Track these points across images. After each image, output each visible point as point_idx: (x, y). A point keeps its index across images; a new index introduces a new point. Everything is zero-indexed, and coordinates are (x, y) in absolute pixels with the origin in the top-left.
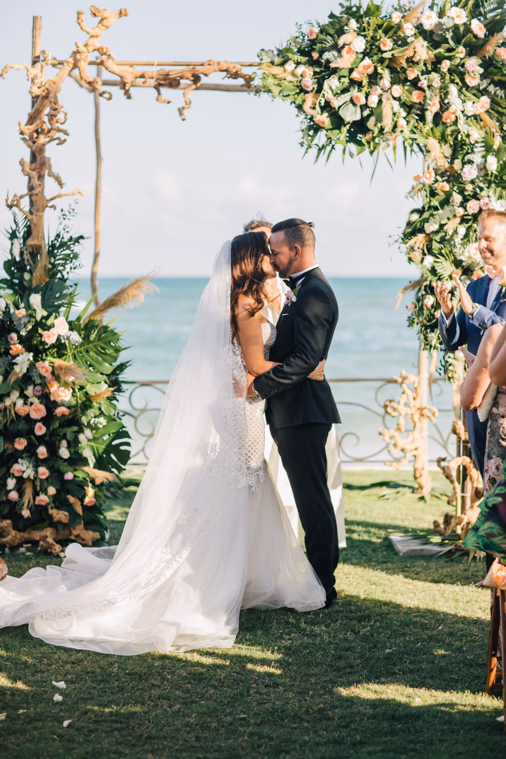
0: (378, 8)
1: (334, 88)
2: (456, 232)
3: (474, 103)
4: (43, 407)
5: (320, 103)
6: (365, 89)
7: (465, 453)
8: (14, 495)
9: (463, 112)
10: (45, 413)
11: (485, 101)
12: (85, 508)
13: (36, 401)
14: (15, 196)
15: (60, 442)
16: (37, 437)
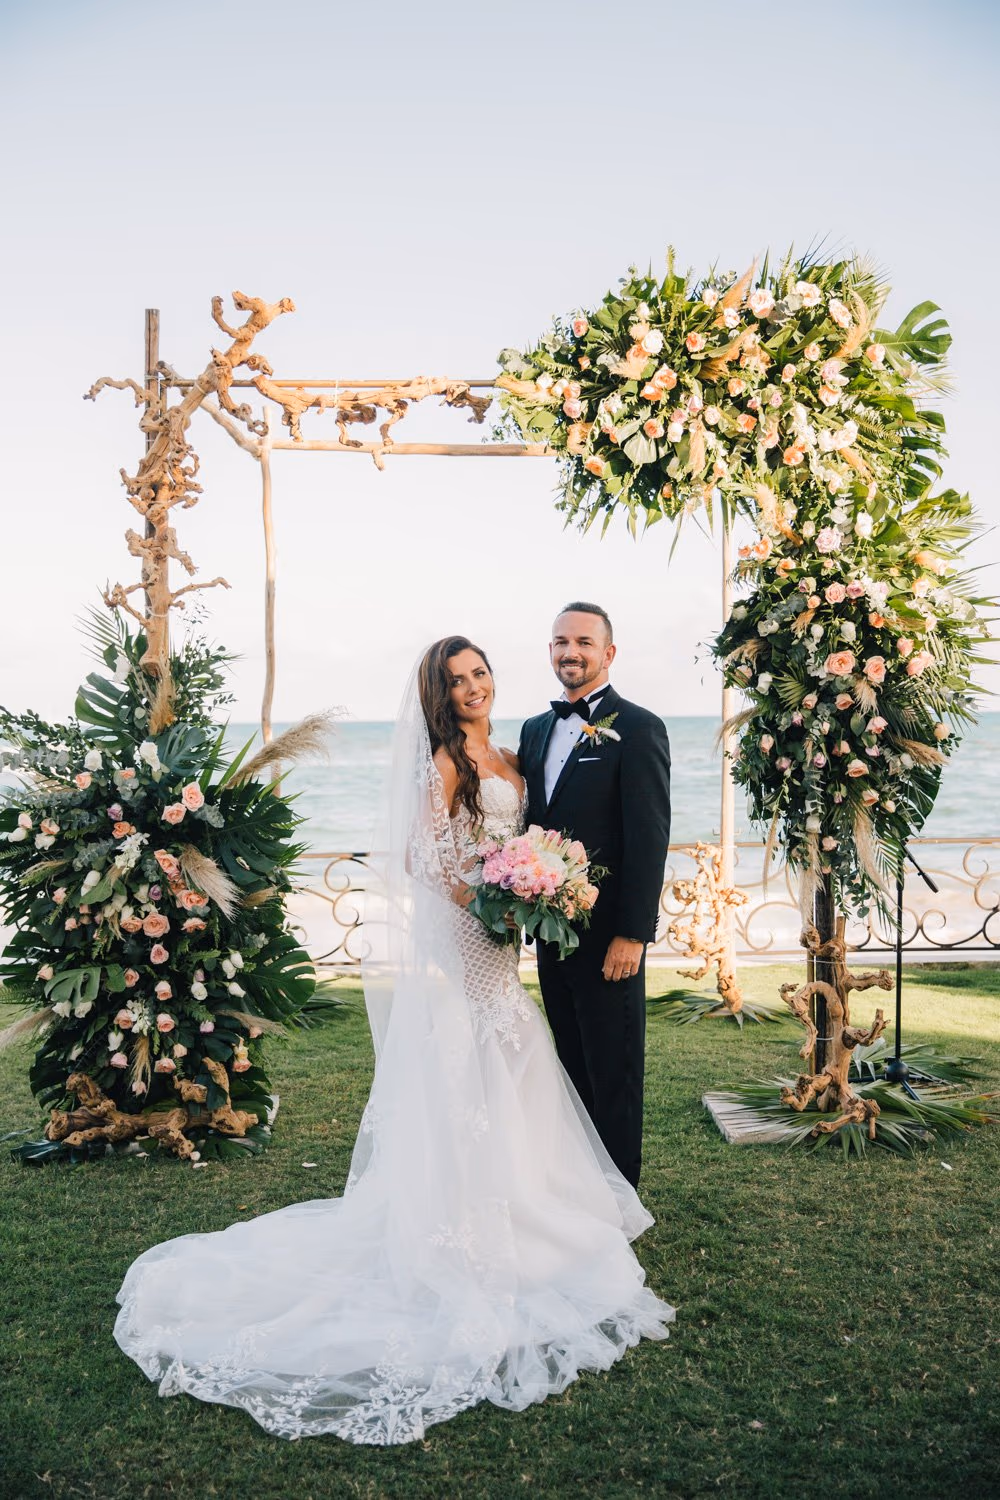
0: (680, 283)
1: (614, 411)
2: (809, 635)
3: (832, 433)
4: (164, 919)
5: (593, 436)
6: (663, 413)
7: (821, 976)
8: (120, 1060)
9: (817, 446)
10: (169, 928)
11: (852, 426)
12: (233, 1076)
13: (153, 909)
14: (118, 586)
15: (193, 972)
16: (155, 967)
